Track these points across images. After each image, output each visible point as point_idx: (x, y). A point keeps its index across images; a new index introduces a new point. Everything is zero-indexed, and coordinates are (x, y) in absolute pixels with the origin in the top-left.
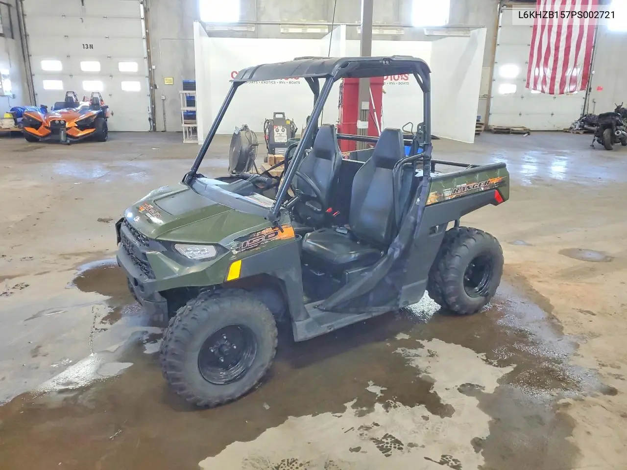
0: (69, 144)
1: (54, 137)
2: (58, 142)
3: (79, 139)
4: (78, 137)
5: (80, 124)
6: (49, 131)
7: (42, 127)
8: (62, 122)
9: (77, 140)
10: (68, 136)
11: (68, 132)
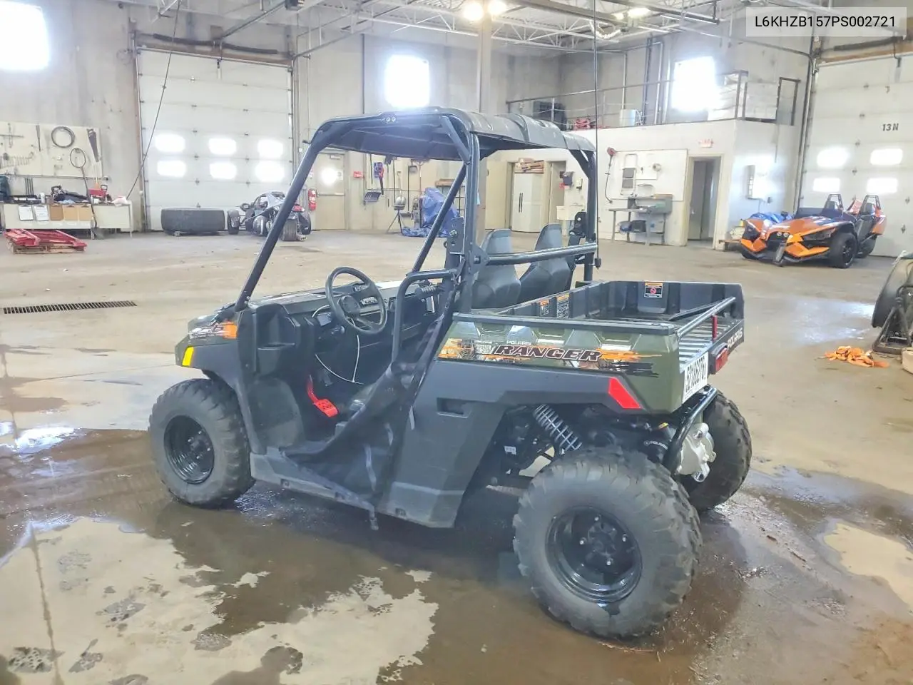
0: (781, 266)
1: (770, 254)
2: (770, 261)
3: (801, 259)
4: (800, 258)
5: (808, 239)
6: (764, 246)
7: (758, 239)
8: (785, 235)
9: (798, 261)
10: (785, 254)
11: (788, 250)
